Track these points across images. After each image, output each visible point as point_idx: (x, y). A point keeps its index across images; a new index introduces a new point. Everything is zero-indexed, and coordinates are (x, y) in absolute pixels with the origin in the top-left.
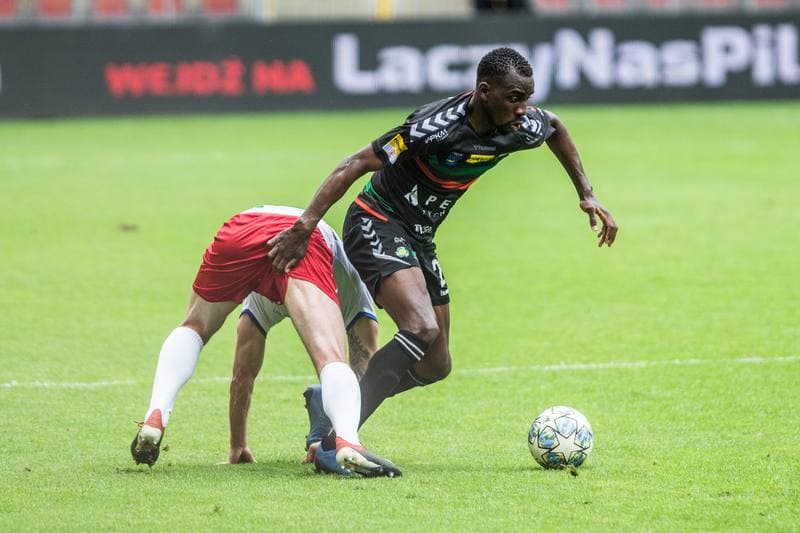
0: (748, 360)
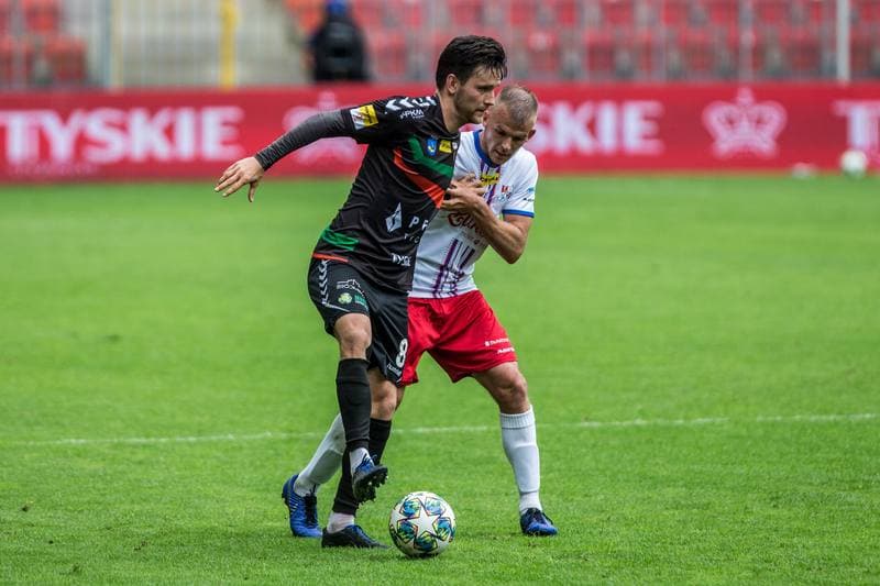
0: (586, 424)
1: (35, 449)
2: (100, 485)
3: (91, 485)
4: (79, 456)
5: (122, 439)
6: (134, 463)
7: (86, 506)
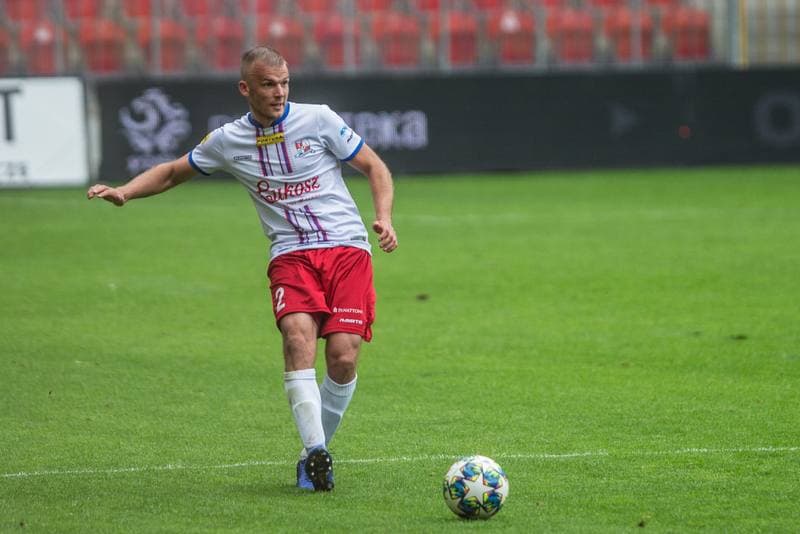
1: (652, 459)
2: (723, 498)
3: (713, 498)
4: (701, 466)
5: (747, 448)
6: (761, 474)
7: (708, 521)
